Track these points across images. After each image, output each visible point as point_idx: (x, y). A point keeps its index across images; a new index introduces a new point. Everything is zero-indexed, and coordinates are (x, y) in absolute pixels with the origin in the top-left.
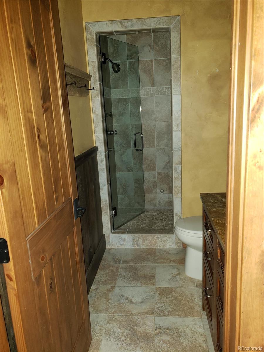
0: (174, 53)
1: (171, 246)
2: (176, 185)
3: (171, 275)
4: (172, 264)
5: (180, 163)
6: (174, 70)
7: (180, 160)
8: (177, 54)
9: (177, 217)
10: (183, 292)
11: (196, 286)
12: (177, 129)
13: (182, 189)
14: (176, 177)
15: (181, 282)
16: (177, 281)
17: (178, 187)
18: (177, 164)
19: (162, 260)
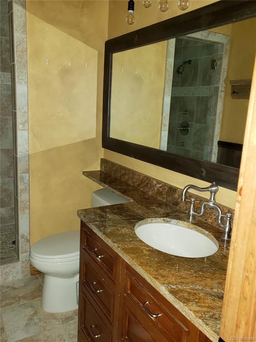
0: (18, 30)
1: (15, 277)
2: (23, 199)
3: (26, 319)
4: (22, 302)
5: (28, 171)
6: (18, 53)
7: (28, 167)
8: (22, 33)
9: (24, 239)
10: (48, 337)
11: (61, 322)
12: (22, 128)
13: (29, 203)
14: (22, 188)
15: (42, 324)
16: (35, 324)
17: (24, 201)
18: (24, 173)
19: (8, 301)
